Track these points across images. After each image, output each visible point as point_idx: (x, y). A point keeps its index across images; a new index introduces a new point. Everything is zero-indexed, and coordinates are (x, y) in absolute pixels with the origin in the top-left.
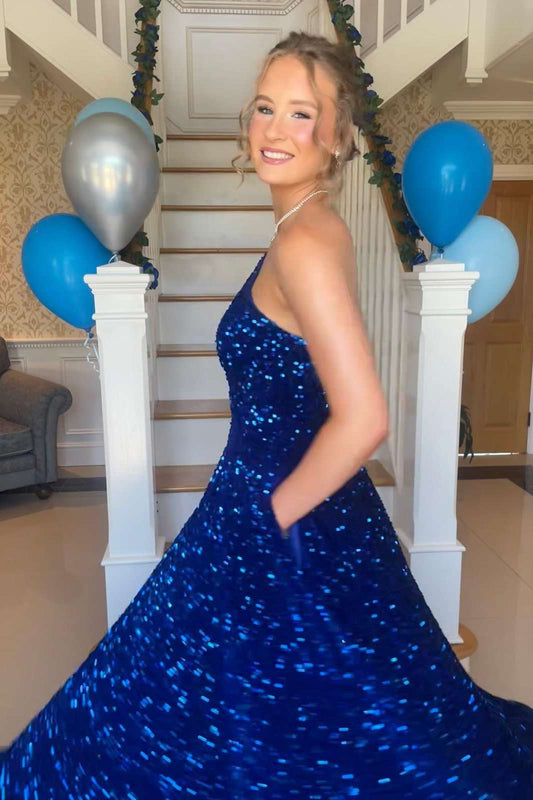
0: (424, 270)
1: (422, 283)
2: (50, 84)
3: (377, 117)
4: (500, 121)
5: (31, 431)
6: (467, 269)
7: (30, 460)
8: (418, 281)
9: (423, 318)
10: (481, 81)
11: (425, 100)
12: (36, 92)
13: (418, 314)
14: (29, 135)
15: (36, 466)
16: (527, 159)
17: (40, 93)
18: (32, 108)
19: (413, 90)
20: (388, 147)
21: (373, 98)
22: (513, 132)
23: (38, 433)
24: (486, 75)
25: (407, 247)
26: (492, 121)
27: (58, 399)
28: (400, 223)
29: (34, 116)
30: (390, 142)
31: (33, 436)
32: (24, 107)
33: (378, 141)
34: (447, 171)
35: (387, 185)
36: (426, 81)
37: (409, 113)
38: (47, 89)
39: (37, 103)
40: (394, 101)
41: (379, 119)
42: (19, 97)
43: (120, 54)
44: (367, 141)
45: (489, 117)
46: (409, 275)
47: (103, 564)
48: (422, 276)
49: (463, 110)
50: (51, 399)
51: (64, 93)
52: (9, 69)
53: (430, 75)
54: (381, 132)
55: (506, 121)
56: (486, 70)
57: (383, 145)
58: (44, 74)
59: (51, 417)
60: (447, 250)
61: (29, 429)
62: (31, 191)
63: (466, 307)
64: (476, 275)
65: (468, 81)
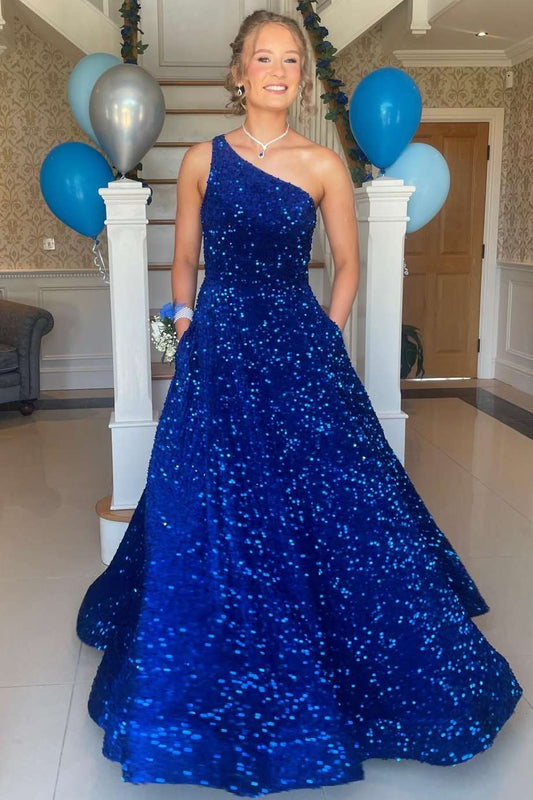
0: (371, 185)
1: (369, 195)
2: (32, 36)
3: (332, 64)
4: (446, 68)
5: (17, 351)
6: (405, 184)
7: (15, 376)
8: (366, 193)
9: (371, 224)
10: (425, 32)
11: (376, 49)
12: (20, 43)
13: (367, 221)
14: (12, 83)
15: (20, 383)
16: (471, 102)
17: (23, 44)
18: (16, 57)
19: (365, 40)
20: (341, 89)
21: (328, 49)
22: (458, 78)
23: (23, 353)
24: (430, 28)
25: (357, 170)
26: (438, 68)
27: (41, 322)
28: (352, 150)
29: (17, 64)
30: (344, 85)
31: (19, 356)
32: (8, 57)
33: (333, 84)
34: (384, 108)
35: (341, 120)
36: (377, 31)
37: (362, 61)
38: (29, 40)
39: (19, 53)
40: (347, 50)
41: (333, 66)
42: (5, 47)
43: (102, 10)
44: (324, 83)
45: (435, 64)
46: (359, 190)
47: (110, 426)
48: (369, 189)
49: (409, 58)
50: (35, 321)
51: (46, 44)
52: (4, 22)
53: (379, 27)
54: (336, 78)
55: (451, 68)
56: (429, 23)
57: (336, 87)
58: (27, 27)
59: (34, 339)
60: (387, 171)
61: (14, 349)
62: (13, 133)
63: (406, 214)
64: (413, 189)
65: (413, 32)
